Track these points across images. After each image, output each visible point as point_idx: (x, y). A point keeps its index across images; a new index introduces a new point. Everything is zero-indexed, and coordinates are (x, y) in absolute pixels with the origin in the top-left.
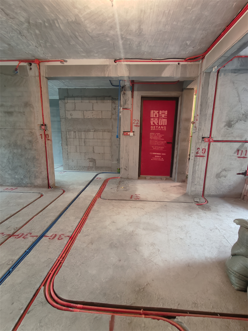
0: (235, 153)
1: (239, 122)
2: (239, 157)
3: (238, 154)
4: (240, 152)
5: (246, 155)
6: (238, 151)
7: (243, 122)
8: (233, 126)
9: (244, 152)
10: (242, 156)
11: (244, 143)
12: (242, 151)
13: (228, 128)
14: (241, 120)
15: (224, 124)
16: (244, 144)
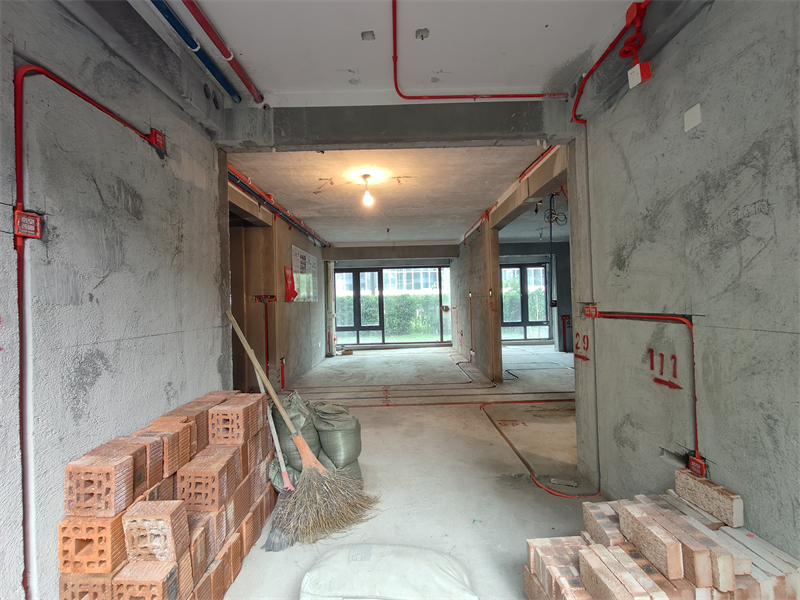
0: (644, 361)
1: (638, 248)
2: (657, 381)
3: (652, 368)
4: (657, 359)
5: (675, 376)
6: (651, 351)
7: (647, 242)
8: (627, 263)
9: (668, 363)
10: (665, 378)
11: (662, 324)
12: (662, 355)
13: (619, 273)
14: (641, 240)
15: (610, 259)
16: (663, 329)
